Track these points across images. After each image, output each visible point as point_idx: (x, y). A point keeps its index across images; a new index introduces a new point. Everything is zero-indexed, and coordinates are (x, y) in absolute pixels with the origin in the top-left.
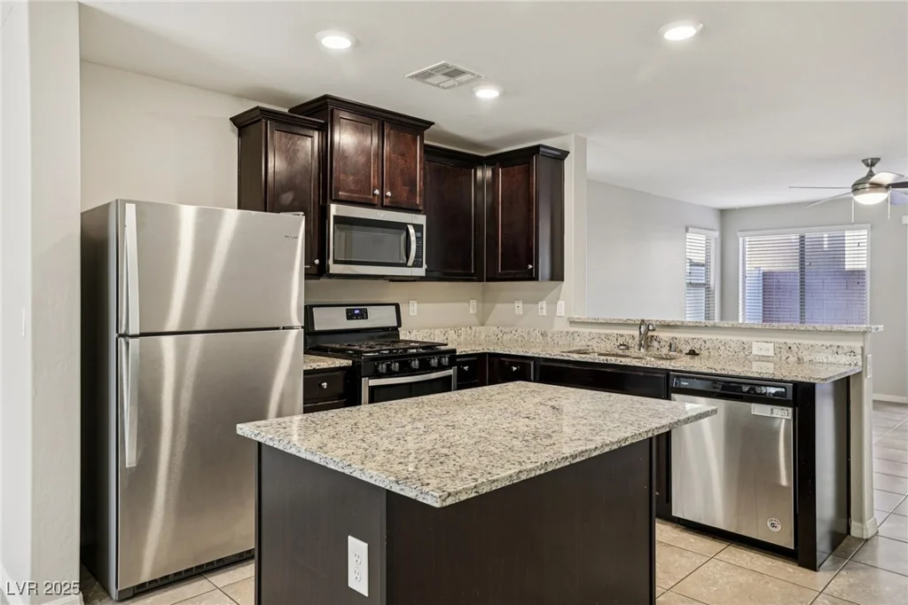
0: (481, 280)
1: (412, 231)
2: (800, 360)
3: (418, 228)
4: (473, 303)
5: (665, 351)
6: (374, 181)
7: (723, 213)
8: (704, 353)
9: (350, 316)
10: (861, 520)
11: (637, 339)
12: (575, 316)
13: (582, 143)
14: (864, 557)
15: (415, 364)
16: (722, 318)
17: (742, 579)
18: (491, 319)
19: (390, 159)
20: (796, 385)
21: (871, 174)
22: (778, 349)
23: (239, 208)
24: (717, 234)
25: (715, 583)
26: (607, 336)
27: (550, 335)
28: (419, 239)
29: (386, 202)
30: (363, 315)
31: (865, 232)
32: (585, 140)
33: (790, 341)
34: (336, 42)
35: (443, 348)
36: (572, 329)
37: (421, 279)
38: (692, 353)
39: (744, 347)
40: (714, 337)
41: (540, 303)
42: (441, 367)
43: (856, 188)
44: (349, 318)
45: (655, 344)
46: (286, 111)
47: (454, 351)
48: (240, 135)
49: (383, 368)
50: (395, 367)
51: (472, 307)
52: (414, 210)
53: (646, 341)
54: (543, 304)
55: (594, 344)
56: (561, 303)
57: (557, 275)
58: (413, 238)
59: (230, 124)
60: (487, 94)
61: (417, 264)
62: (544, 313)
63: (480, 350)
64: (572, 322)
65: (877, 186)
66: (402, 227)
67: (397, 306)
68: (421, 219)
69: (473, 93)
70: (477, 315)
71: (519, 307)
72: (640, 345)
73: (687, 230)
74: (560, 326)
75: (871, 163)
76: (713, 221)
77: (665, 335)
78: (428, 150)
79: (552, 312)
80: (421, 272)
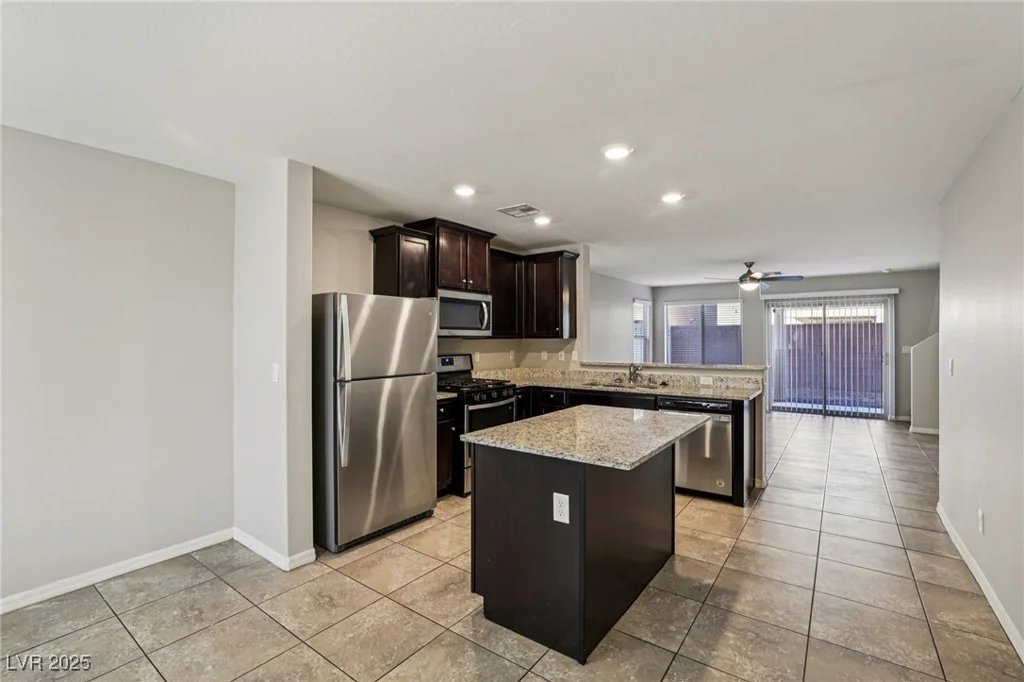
0: (521, 337)
1: (484, 305)
2: (728, 387)
3: (488, 304)
4: (512, 352)
5: (645, 383)
6: (462, 273)
7: (655, 290)
8: (671, 384)
9: (444, 363)
10: (761, 478)
11: (628, 375)
12: (585, 361)
13: (587, 249)
14: (765, 497)
15: (495, 394)
16: (654, 361)
17: (707, 515)
18: (523, 363)
19: (471, 259)
20: (734, 401)
21: (750, 272)
22: (715, 380)
23: (375, 293)
24: (650, 303)
25: (693, 518)
26: (607, 374)
27: (567, 373)
28: (489, 311)
29: (469, 287)
30: (451, 363)
31: (739, 304)
32: (588, 248)
33: (722, 376)
34: (465, 192)
35: (507, 384)
36: (583, 369)
37: (488, 338)
38: (664, 384)
39: (695, 379)
40: (677, 374)
41: (560, 353)
42: (509, 397)
43: (742, 279)
44: (443, 365)
45: (639, 378)
46: (402, 225)
47: (515, 385)
48: (375, 241)
49: (477, 398)
50: (484, 397)
51: (511, 356)
52: (485, 292)
53: (634, 377)
54: (562, 353)
55: (598, 379)
56: (575, 352)
57: (573, 335)
58: (486, 310)
59: (368, 233)
60: (542, 221)
61: (487, 328)
62: (563, 359)
63: (528, 384)
64: (583, 365)
65: (754, 280)
66: (478, 303)
67: (470, 355)
68: (489, 298)
69: (533, 220)
70: (514, 360)
71: (544, 355)
72: (630, 379)
73: (634, 301)
74: (574, 367)
75: (750, 265)
76: (648, 295)
77: (645, 373)
78: (493, 252)
79: (568, 359)
80: (489, 333)
